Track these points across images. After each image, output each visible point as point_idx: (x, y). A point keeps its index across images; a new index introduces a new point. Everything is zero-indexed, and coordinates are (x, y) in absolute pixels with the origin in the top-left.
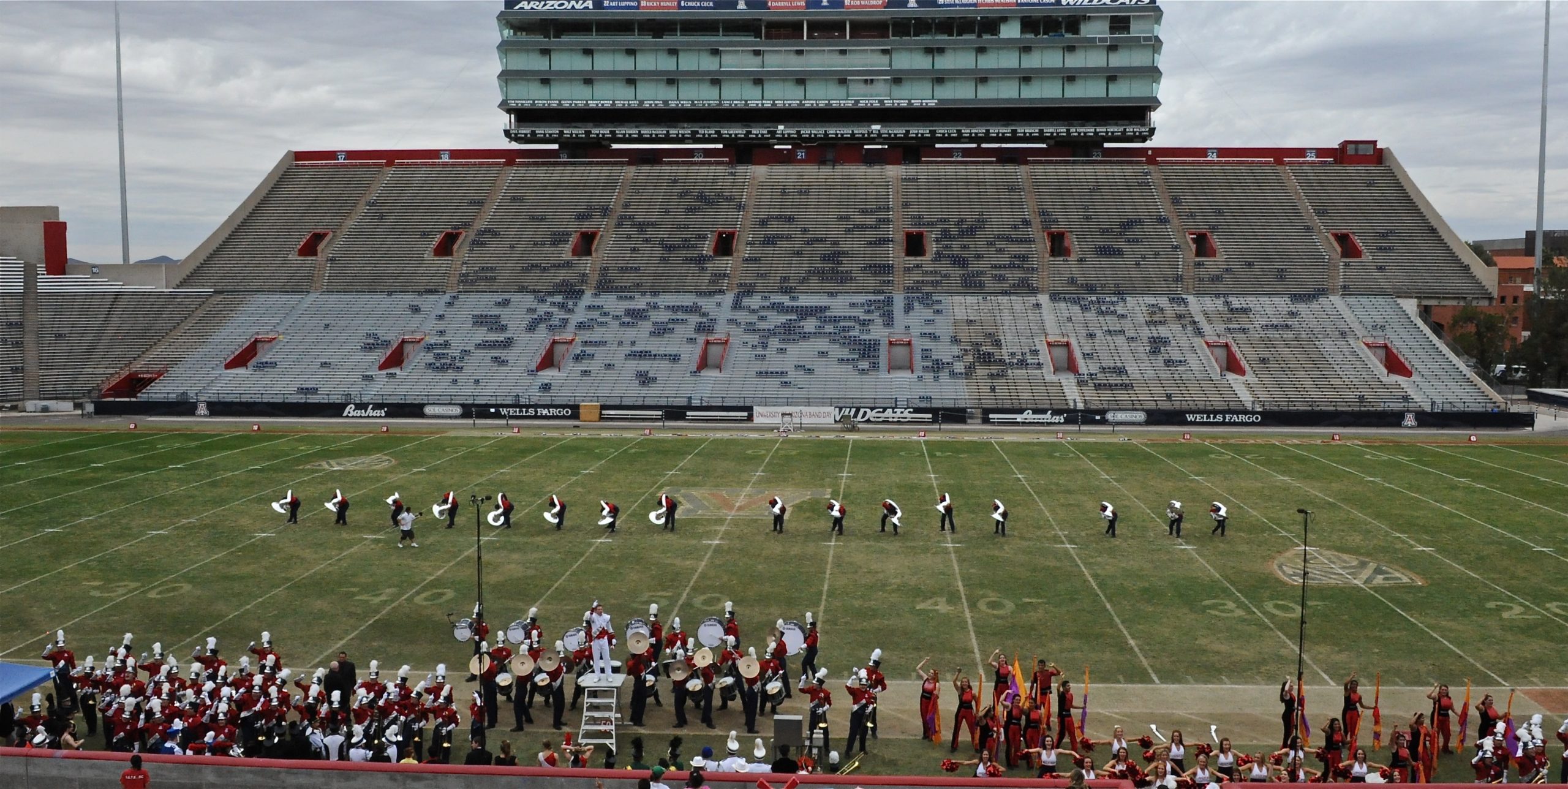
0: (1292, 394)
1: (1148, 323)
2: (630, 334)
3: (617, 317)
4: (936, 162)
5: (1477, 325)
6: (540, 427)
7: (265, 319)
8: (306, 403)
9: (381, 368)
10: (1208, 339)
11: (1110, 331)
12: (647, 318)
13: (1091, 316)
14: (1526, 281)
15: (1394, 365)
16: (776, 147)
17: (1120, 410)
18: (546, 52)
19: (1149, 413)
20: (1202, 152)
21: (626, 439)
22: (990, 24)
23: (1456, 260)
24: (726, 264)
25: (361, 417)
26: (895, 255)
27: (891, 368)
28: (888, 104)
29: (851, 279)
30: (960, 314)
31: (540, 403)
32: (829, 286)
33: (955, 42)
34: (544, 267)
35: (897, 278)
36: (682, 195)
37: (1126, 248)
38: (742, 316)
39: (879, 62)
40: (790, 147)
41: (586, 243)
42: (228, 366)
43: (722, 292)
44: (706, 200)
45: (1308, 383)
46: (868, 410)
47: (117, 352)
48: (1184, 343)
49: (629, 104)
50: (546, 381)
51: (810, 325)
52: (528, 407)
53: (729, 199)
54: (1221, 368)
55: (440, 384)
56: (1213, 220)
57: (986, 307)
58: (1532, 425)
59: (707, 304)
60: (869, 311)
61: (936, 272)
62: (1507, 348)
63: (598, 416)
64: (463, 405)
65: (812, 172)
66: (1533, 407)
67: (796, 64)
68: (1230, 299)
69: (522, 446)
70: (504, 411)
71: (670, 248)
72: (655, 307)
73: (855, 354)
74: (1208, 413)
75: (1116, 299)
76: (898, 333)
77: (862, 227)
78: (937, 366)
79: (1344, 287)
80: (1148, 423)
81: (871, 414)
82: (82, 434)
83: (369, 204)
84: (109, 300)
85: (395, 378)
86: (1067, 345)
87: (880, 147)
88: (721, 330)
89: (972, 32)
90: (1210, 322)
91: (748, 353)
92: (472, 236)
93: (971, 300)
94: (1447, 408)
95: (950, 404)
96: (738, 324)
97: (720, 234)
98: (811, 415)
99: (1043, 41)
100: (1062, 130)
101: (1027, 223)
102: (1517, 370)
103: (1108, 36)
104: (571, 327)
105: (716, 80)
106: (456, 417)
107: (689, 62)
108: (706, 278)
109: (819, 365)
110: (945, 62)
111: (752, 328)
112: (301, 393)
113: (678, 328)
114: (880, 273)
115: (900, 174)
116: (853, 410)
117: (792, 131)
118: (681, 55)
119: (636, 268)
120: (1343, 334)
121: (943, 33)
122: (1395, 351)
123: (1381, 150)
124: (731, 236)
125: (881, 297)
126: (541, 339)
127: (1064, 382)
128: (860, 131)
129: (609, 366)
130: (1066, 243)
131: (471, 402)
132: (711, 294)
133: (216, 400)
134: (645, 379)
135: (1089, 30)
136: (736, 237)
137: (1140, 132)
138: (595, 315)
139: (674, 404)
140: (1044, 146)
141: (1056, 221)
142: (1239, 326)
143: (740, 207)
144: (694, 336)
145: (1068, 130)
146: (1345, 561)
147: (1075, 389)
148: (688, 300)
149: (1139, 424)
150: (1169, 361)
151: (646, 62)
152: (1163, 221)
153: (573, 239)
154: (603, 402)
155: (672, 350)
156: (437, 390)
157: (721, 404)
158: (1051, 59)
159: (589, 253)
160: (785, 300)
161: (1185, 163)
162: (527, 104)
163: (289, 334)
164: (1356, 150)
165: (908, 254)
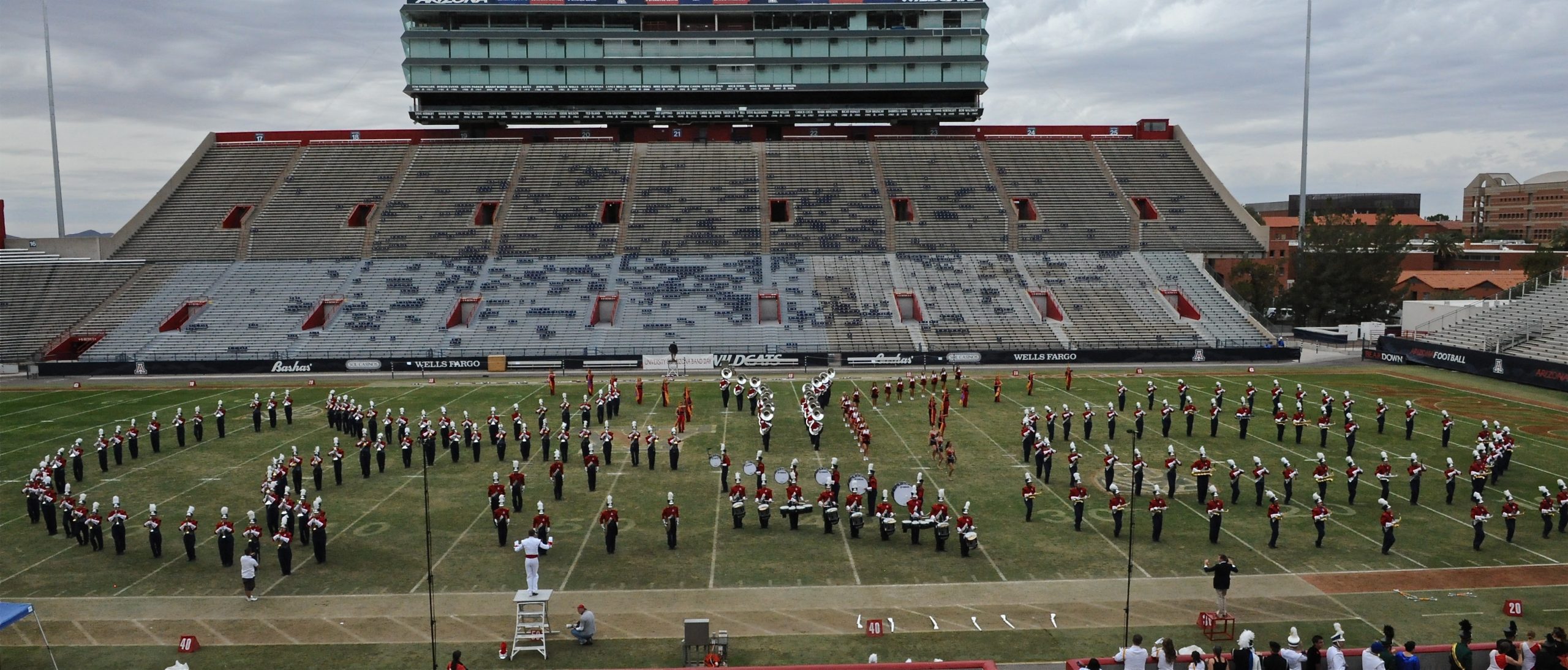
0: (1102, 335)
1: (981, 277)
2: (530, 293)
3: (517, 279)
4: (796, 139)
5: (1252, 275)
6: (452, 377)
7: (195, 286)
8: (237, 361)
9: (304, 328)
10: (1030, 290)
11: (948, 284)
12: (544, 279)
13: (932, 271)
14: (1290, 237)
15: (1186, 309)
16: (654, 126)
17: (958, 351)
18: (446, 42)
19: (983, 353)
20: (1023, 129)
21: (531, 386)
22: (842, 18)
23: (1235, 220)
24: (614, 230)
25: (288, 372)
26: (762, 220)
27: (761, 320)
28: (753, 88)
29: (724, 242)
30: (820, 271)
31: (451, 356)
32: (705, 249)
33: (809, 34)
34: (450, 236)
35: (766, 241)
36: (573, 169)
37: (960, 212)
38: (629, 276)
39: (745, 51)
40: (667, 126)
41: (487, 214)
42: (163, 329)
43: (610, 255)
44: (594, 174)
45: (1115, 326)
46: (743, 356)
47: (56, 318)
48: (1011, 294)
49: (523, 89)
50: (456, 337)
51: (689, 283)
52: (441, 360)
53: (616, 173)
54: (1042, 314)
55: (360, 341)
56: (1033, 188)
57: (842, 265)
58: (1298, 357)
59: (598, 266)
60: (740, 270)
61: (798, 235)
62: (1276, 295)
63: (504, 366)
64: (381, 360)
65: (687, 149)
66: (1299, 343)
67: (669, 52)
68: (1049, 256)
69: (437, 394)
70: (419, 364)
71: (563, 217)
72: (552, 269)
73: (728, 308)
74: (1032, 353)
75: (952, 257)
76: (766, 289)
77: (733, 197)
78: (801, 317)
79: (1143, 244)
80: (983, 361)
81: (745, 360)
82: (31, 394)
83: (287, 180)
84: (47, 272)
85: (317, 336)
86: (912, 297)
87: (746, 126)
88: (611, 290)
89: (827, 25)
90: (1032, 275)
91: (636, 308)
92: (383, 207)
93: (829, 259)
94: (1229, 344)
95: (813, 350)
96: (626, 283)
97: (607, 204)
98: (693, 362)
99: (887, 33)
100: (904, 111)
101: (875, 192)
102: (1284, 312)
103: (942, 29)
104: (477, 288)
105: (600, 66)
106: (375, 370)
107: (575, 51)
108: (597, 241)
109: (698, 318)
110: (803, 51)
111: (638, 286)
112: (232, 352)
113: (574, 288)
114: (749, 237)
115: (764, 150)
116: (730, 356)
117: (669, 112)
118: (568, 45)
119: (533, 235)
120: (1143, 284)
121: (799, 25)
122: (1185, 298)
123: (1172, 127)
124: (617, 205)
125: (751, 258)
126: (450, 299)
127: (910, 329)
128: (728, 112)
129: (513, 322)
130: (909, 210)
131: (388, 356)
132: (601, 257)
133: (153, 360)
134: (545, 333)
135: (924, 24)
136: (622, 206)
137: (971, 113)
138: (497, 277)
139: (572, 354)
140: (889, 124)
141: (900, 190)
142: (1055, 279)
143: (624, 180)
144: (587, 294)
145: (909, 111)
146: (1152, 474)
147: (920, 334)
148: (581, 262)
149: (975, 363)
150: (999, 309)
151: (537, 51)
152: (990, 189)
153: (475, 210)
154: (509, 353)
155: (568, 307)
156: (357, 347)
157: (613, 354)
158: (894, 49)
159: (490, 222)
160: (667, 261)
161: (1008, 139)
162: (430, 89)
163: (217, 299)
164: (1151, 127)
165: (773, 220)
